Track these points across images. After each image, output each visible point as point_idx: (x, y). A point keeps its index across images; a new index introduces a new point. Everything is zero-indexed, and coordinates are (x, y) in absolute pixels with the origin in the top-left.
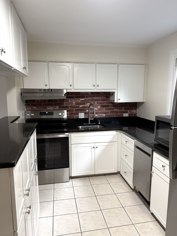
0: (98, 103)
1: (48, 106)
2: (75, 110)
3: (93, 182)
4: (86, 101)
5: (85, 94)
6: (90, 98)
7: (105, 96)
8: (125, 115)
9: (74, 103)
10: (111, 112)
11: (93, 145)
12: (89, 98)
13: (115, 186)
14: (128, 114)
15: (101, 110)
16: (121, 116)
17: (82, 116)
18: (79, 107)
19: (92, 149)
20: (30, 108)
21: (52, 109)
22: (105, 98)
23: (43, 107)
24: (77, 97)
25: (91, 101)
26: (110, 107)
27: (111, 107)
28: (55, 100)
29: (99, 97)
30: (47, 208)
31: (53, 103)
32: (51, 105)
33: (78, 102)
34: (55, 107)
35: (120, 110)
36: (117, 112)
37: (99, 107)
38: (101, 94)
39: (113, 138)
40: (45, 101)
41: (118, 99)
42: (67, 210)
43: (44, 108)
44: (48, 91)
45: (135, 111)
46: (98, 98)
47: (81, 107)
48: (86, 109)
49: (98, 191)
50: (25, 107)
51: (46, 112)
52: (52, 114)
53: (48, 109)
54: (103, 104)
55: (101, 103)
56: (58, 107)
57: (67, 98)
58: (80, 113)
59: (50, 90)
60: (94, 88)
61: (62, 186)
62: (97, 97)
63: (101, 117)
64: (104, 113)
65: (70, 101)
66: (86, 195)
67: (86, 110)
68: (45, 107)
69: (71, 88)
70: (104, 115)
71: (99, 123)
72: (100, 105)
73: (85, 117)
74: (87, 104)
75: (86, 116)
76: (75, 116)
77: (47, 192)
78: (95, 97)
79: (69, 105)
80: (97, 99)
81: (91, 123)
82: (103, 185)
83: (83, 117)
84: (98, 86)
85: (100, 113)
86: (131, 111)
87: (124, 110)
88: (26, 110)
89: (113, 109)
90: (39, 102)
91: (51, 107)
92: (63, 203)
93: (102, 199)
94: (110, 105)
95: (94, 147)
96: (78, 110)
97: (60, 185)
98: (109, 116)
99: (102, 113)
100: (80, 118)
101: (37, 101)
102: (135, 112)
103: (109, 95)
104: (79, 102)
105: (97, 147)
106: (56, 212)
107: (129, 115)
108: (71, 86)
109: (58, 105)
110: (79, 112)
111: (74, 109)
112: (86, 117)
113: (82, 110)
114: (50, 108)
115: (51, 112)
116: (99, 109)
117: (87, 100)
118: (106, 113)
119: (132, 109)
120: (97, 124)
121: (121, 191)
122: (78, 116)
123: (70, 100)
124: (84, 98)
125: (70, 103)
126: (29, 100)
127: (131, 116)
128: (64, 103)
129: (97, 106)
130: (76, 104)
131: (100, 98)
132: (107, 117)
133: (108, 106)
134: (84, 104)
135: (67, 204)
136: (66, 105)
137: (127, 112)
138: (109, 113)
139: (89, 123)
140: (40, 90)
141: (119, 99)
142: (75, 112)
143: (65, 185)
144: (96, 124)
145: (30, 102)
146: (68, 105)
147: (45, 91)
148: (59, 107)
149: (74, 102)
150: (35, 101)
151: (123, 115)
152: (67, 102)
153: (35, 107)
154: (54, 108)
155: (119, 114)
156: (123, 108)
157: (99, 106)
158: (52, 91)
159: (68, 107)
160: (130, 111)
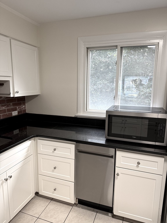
8: (14, 113)
14: (17, 111)
16: (10, 116)
35: (8, 108)
36: (4, 111)
45: (24, 106)
86: (20, 106)
87: (12, 107)
102: (24, 108)
107: (18, 113)
119: (20, 104)
127: (20, 114)
137: (16, 110)
151: (12, 114)
155: (7, 113)
156: (11, 104)
160: (18, 107)
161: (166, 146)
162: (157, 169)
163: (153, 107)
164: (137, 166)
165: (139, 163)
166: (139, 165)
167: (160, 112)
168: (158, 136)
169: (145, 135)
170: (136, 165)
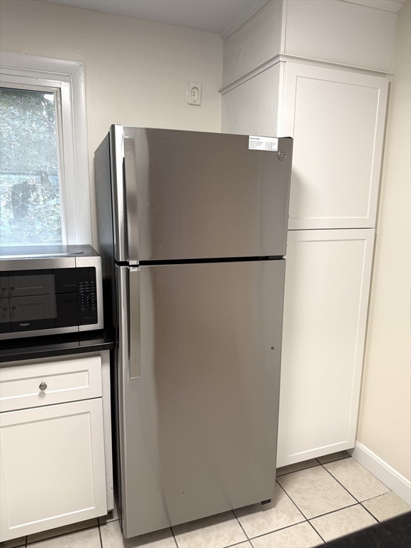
161: (102, 328)
162: (88, 386)
163: (70, 244)
164: (42, 395)
165: (43, 387)
166: (46, 391)
167: (81, 254)
168: (83, 309)
169: (52, 314)
170: (38, 394)
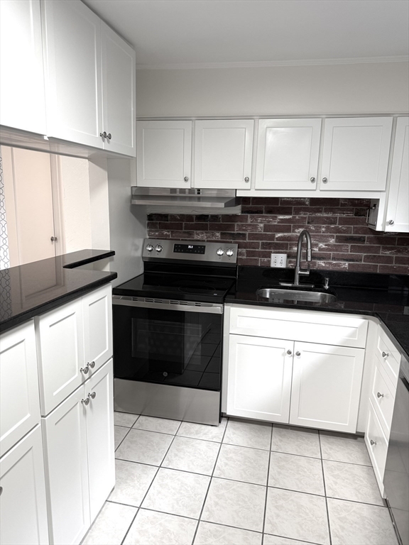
0: (328, 229)
1: (195, 231)
2: (263, 244)
3: (279, 443)
4: (292, 222)
5: (292, 204)
6: (308, 215)
7: (352, 210)
9: (262, 225)
10: (367, 258)
11: (289, 346)
12: (302, 215)
13: (336, 472)
15: (337, 250)
17: (279, 261)
18: (272, 237)
19: (283, 355)
20: (157, 234)
21: (205, 238)
22: (351, 215)
23: (185, 232)
24: (270, 212)
25: (308, 223)
26: (367, 244)
27: (370, 242)
28: (212, 216)
29: (334, 213)
30: (136, 482)
31: (208, 223)
32: (204, 228)
33: (271, 224)
34: (213, 235)
36: (389, 259)
37: (332, 241)
38: (342, 205)
39: (353, 335)
40: (189, 218)
41: (388, 220)
42: (178, 503)
43: (186, 235)
44: (189, 193)
46: (330, 215)
47: (279, 239)
48: (292, 245)
49: (279, 473)
50: (146, 230)
51: (188, 246)
52: (200, 250)
53: (196, 237)
54: (345, 232)
55: (338, 231)
56: (218, 234)
57: (242, 212)
58: (274, 253)
59: (196, 192)
60: (313, 186)
61: (197, 433)
62: (326, 211)
63: (336, 268)
64: (347, 260)
65: (249, 221)
66: (244, 476)
67: (291, 248)
68: (188, 233)
69: (247, 186)
70: (345, 265)
71: (327, 287)
72: (335, 235)
73: (287, 265)
74: (297, 231)
75: (290, 262)
76: (260, 262)
77: (157, 438)
78: (320, 212)
79: (246, 230)
80: (327, 218)
81: (300, 282)
82: (303, 462)
83: (283, 266)
84: (325, 181)
85: (334, 259)
88: (148, 237)
89: (377, 250)
90: (178, 220)
91: (202, 233)
92: (178, 480)
93: (281, 502)
94: (366, 236)
95: (289, 353)
96: (269, 246)
97: (192, 430)
98: (360, 270)
99: (338, 259)
100: (273, 265)
101: (173, 217)
103: (365, 208)
104: (274, 225)
105: (298, 354)
106: (150, 499)
108: (247, 180)
109: (219, 228)
110: (273, 251)
111: (260, 242)
112: (291, 265)
113: (279, 247)
114: (199, 236)
115: (201, 246)
116: (331, 247)
117: (298, 221)
118: (353, 261)
120: (319, 287)
121: (348, 493)
122: (269, 262)
123: (251, 217)
124: (290, 214)
125: (250, 225)
126: (155, 214)
128: (234, 225)
129: (325, 236)
130: (267, 228)
131: (338, 215)
132: (355, 270)
133: (361, 240)
134: (288, 230)
135: (186, 484)
136: (239, 230)
138: (361, 260)
139: (297, 283)
140: (173, 190)
141: (391, 223)
142: (260, 250)
143: (205, 434)
144: (316, 287)
145: (157, 220)
146: (244, 230)
147: (185, 193)
148: (222, 234)
149: (261, 223)
150: (169, 218)
152: (241, 222)
153: (168, 232)
154: (209, 237)
155: (395, 265)
157: (333, 237)
158: (199, 193)
159: (244, 235)
